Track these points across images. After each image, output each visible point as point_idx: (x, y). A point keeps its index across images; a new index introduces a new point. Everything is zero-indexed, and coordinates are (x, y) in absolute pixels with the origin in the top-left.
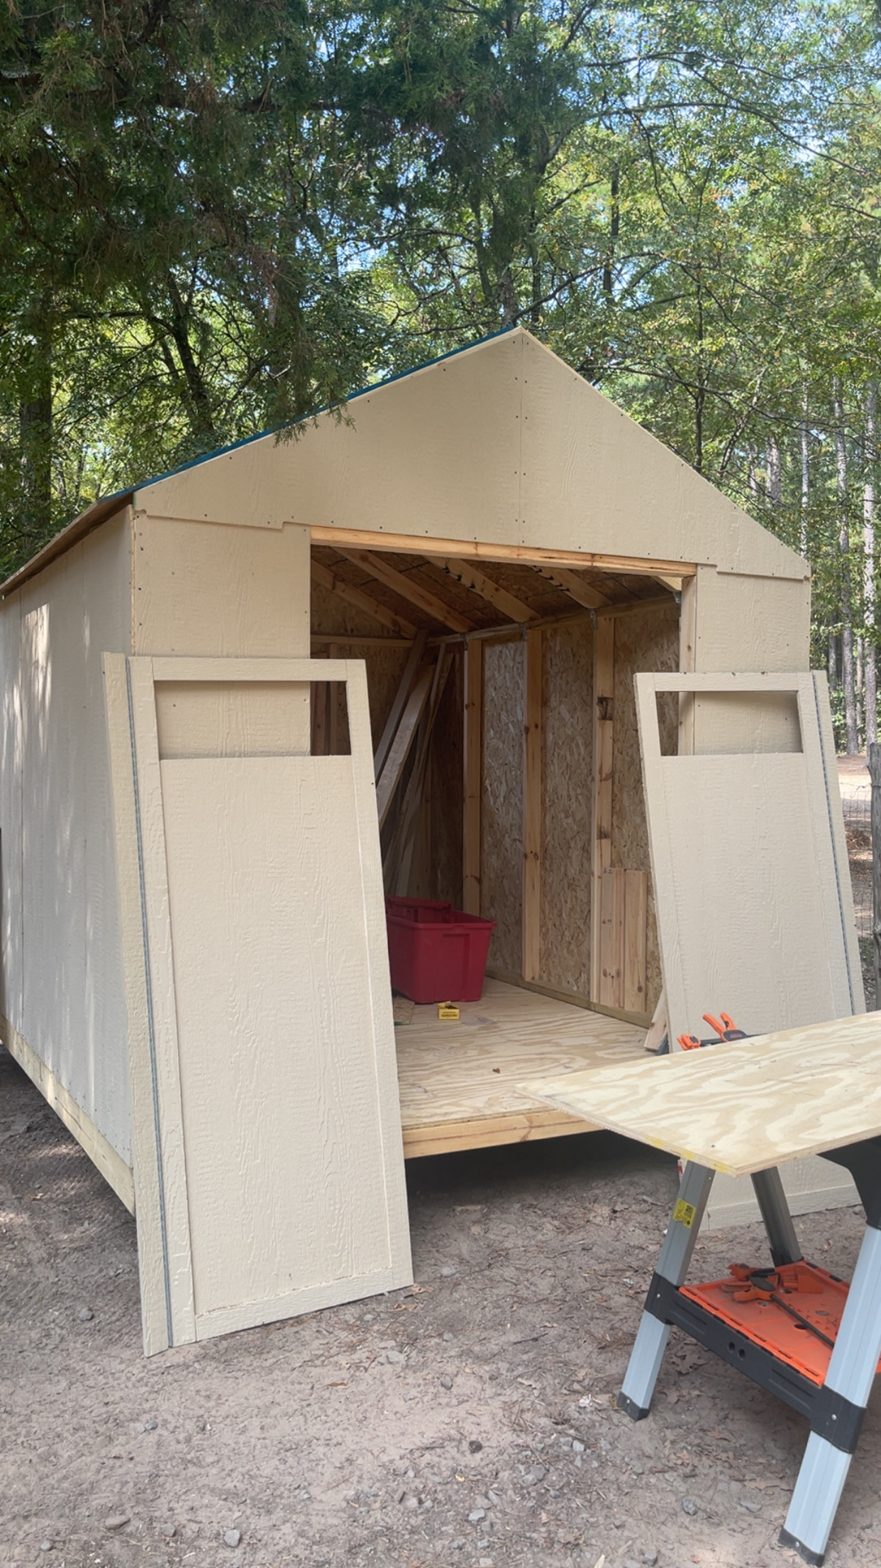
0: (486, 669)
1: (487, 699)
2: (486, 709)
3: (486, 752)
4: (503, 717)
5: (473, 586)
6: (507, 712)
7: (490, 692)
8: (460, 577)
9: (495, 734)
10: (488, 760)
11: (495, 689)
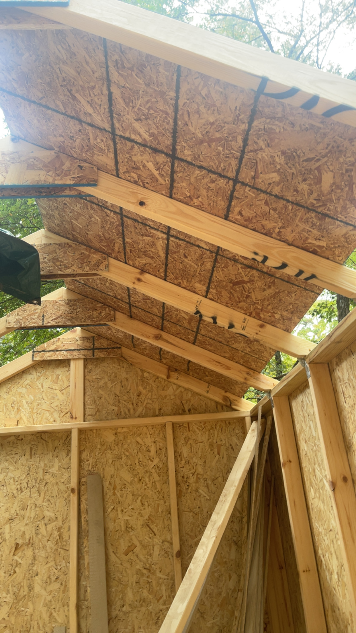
0: (296, 423)
1: (302, 454)
2: (304, 465)
3: (313, 515)
4: (317, 473)
5: (231, 326)
6: (319, 465)
7: (304, 447)
8: (214, 319)
9: (315, 493)
10: (316, 525)
11: (306, 442)
